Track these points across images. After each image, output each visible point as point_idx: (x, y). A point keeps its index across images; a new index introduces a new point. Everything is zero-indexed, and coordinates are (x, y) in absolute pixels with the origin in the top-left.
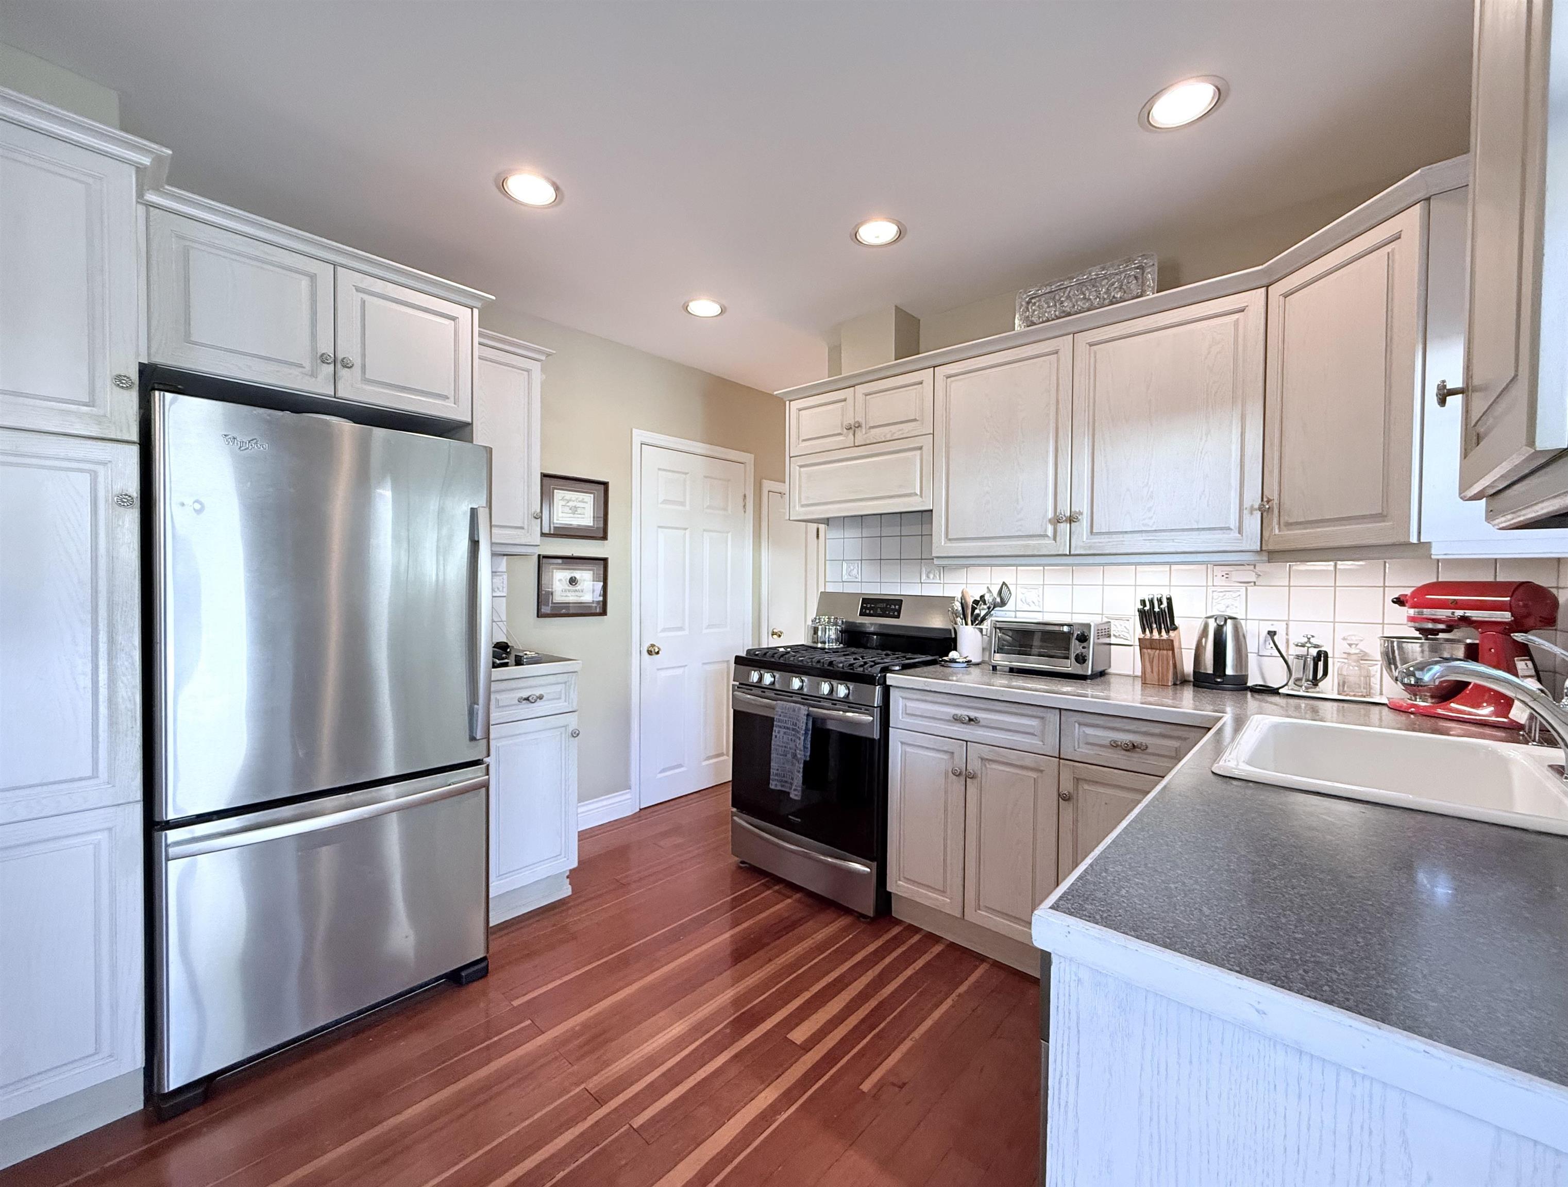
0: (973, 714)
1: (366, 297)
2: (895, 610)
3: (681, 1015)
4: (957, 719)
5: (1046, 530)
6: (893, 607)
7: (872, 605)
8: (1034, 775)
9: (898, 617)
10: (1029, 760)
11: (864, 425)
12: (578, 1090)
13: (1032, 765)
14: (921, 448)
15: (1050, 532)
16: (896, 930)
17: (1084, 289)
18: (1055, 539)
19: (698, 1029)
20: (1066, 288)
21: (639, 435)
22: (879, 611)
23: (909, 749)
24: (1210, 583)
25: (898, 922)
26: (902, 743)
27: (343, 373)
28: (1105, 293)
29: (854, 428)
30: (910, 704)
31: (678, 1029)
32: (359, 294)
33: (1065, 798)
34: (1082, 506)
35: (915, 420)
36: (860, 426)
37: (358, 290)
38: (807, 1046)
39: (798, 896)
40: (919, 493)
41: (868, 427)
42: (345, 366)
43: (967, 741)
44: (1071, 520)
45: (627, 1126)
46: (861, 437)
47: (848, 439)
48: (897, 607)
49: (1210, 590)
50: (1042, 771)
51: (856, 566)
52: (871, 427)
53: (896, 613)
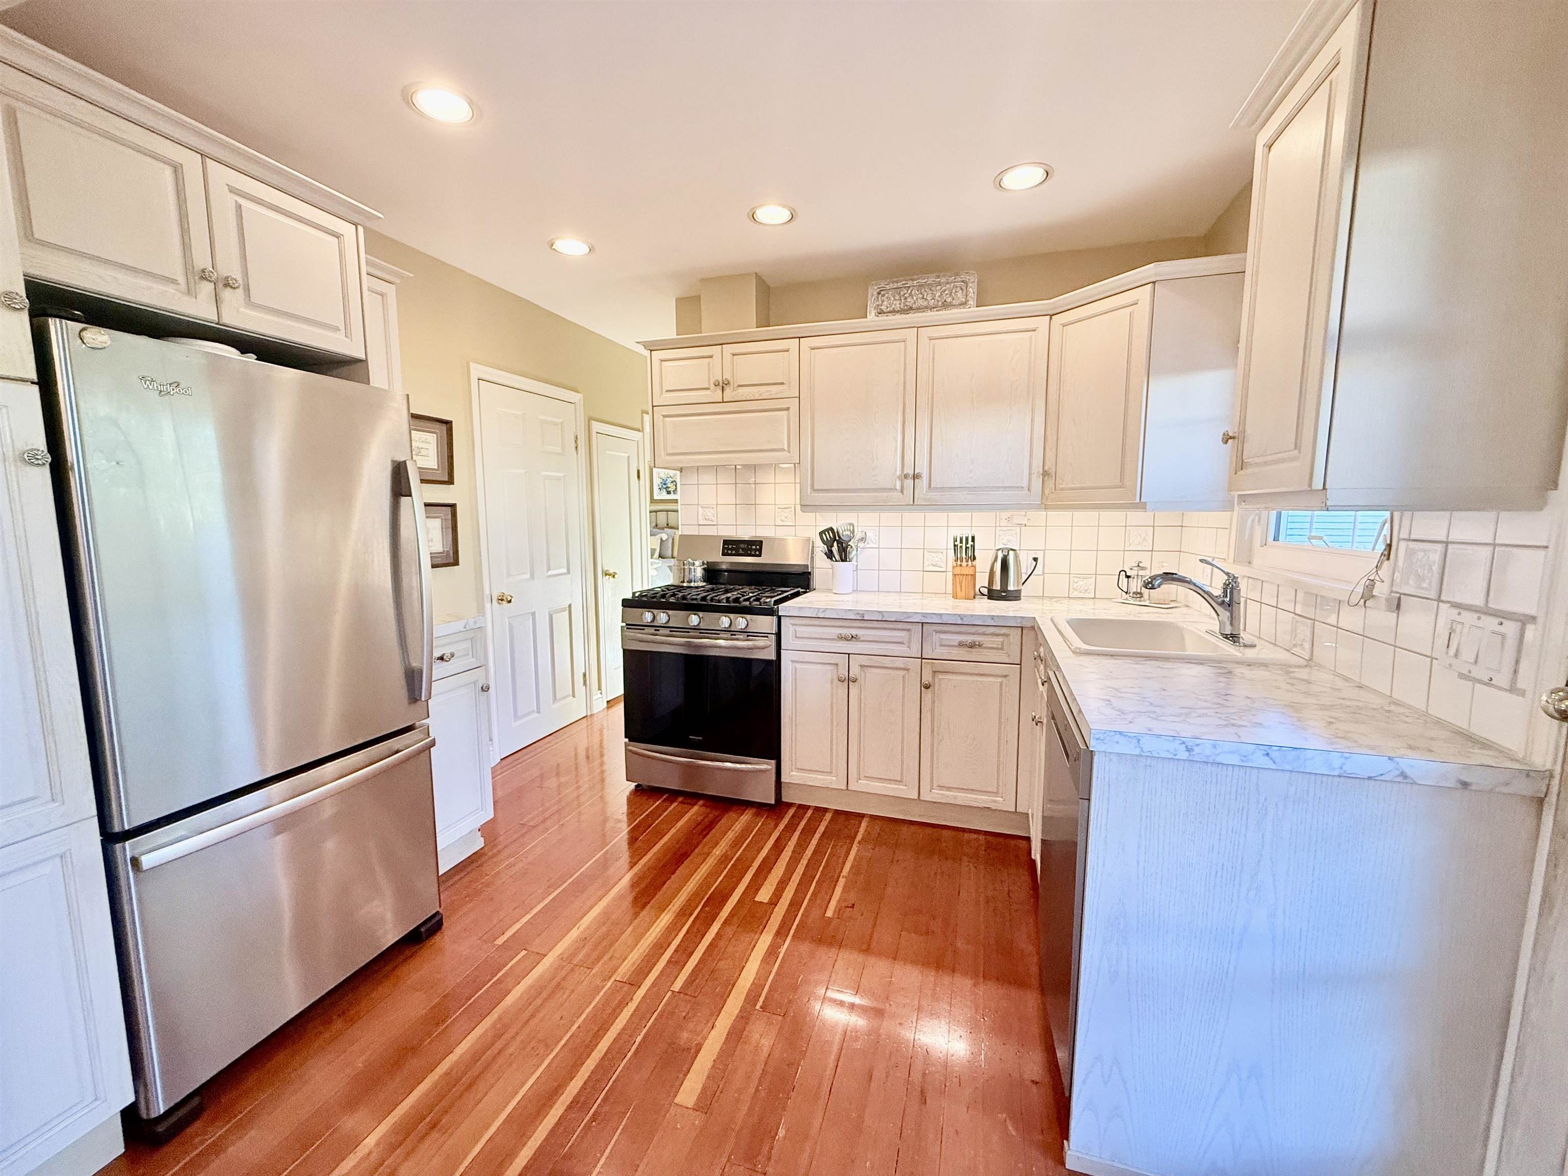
0: (854, 632)
1: (242, 201)
2: (756, 550)
3: (662, 909)
4: (842, 638)
5: (895, 485)
6: (754, 547)
7: (732, 546)
8: (902, 673)
9: (760, 555)
10: (899, 663)
11: (732, 383)
12: (609, 984)
13: (902, 666)
14: (788, 409)
15: (898, 487)
16: (791, 812)
17: (923, 290)
18: (902, 492)
19: (684, 913)
20: (909, 287)
21: (477, 371)
22: (741, 551)
23: (798, 666)
24: (998, 525)
25: (790, 805)
26: (792, 661)
27: (227, 294)
28: (939, 296)
29: (723, 385)
30: (798, 629)
31: (666, 919)
32: (232, 195)
33: (927, 687)
34: (923, 469)
35: (783, 383)
36: (728, 383)
37: (232, 190)
38: (774, 902)
39: (701, 802)
40: (787, 449)
41: (736, 385)
42: (227, 285)
43: (849, 654)
44: (915, 477)
45: (669, 993)
46: (729, 394)
47: (718, 395)
48: (758, 547)
49: (998, 529)
50: (908, 670)
51: (711, 510)
52: (739, 386)
53: (757, 553)
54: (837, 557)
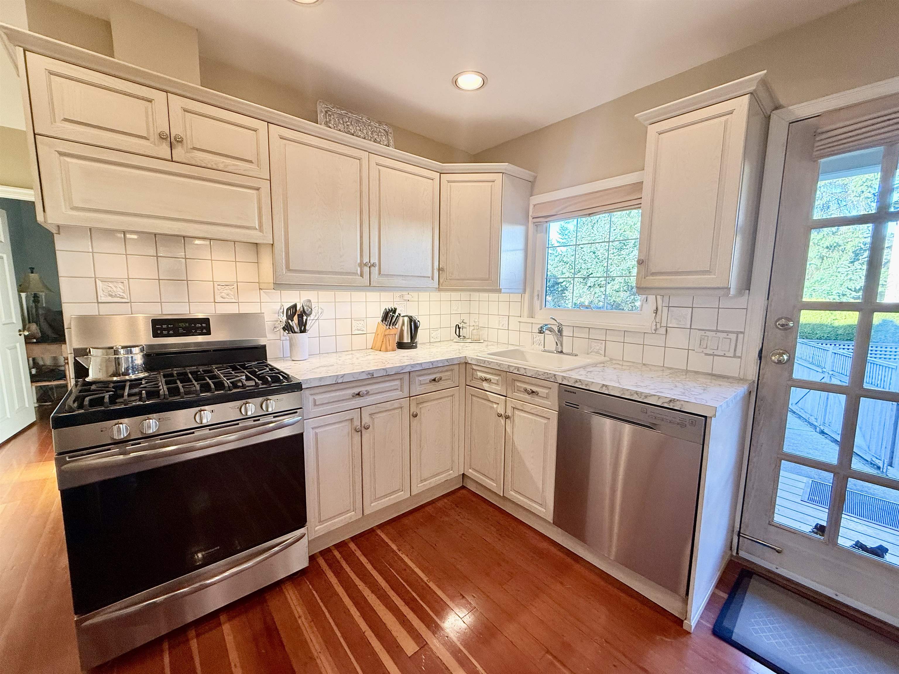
0: (365, 389)
2: (202, 328)
5: (357, 271)
6: (198, 325)
7: (166, 327)
8: (398, 411)
9: (209, 333)
11: (185, 141)
14: (256, 190)
18: (362, 276)
22: (181, 330)
23: (317, 430)
24: (395, 300)
30: (317, 397)
33: (414, 416)
34: (376, 260)
35: (251, 162)
36: (177, 141)
38: (423, 644)
40: (257, 227)
41: (190, 146)
43: (361, 408)
44: (371, 265)
46: (179, 153)
47: (164, 150)
48: (204, 325)
49: (395, 303)
50: (401, 408)
51: (121, 285)
52: (194, 148)
53: (204, 331)
54: (297, 329)
